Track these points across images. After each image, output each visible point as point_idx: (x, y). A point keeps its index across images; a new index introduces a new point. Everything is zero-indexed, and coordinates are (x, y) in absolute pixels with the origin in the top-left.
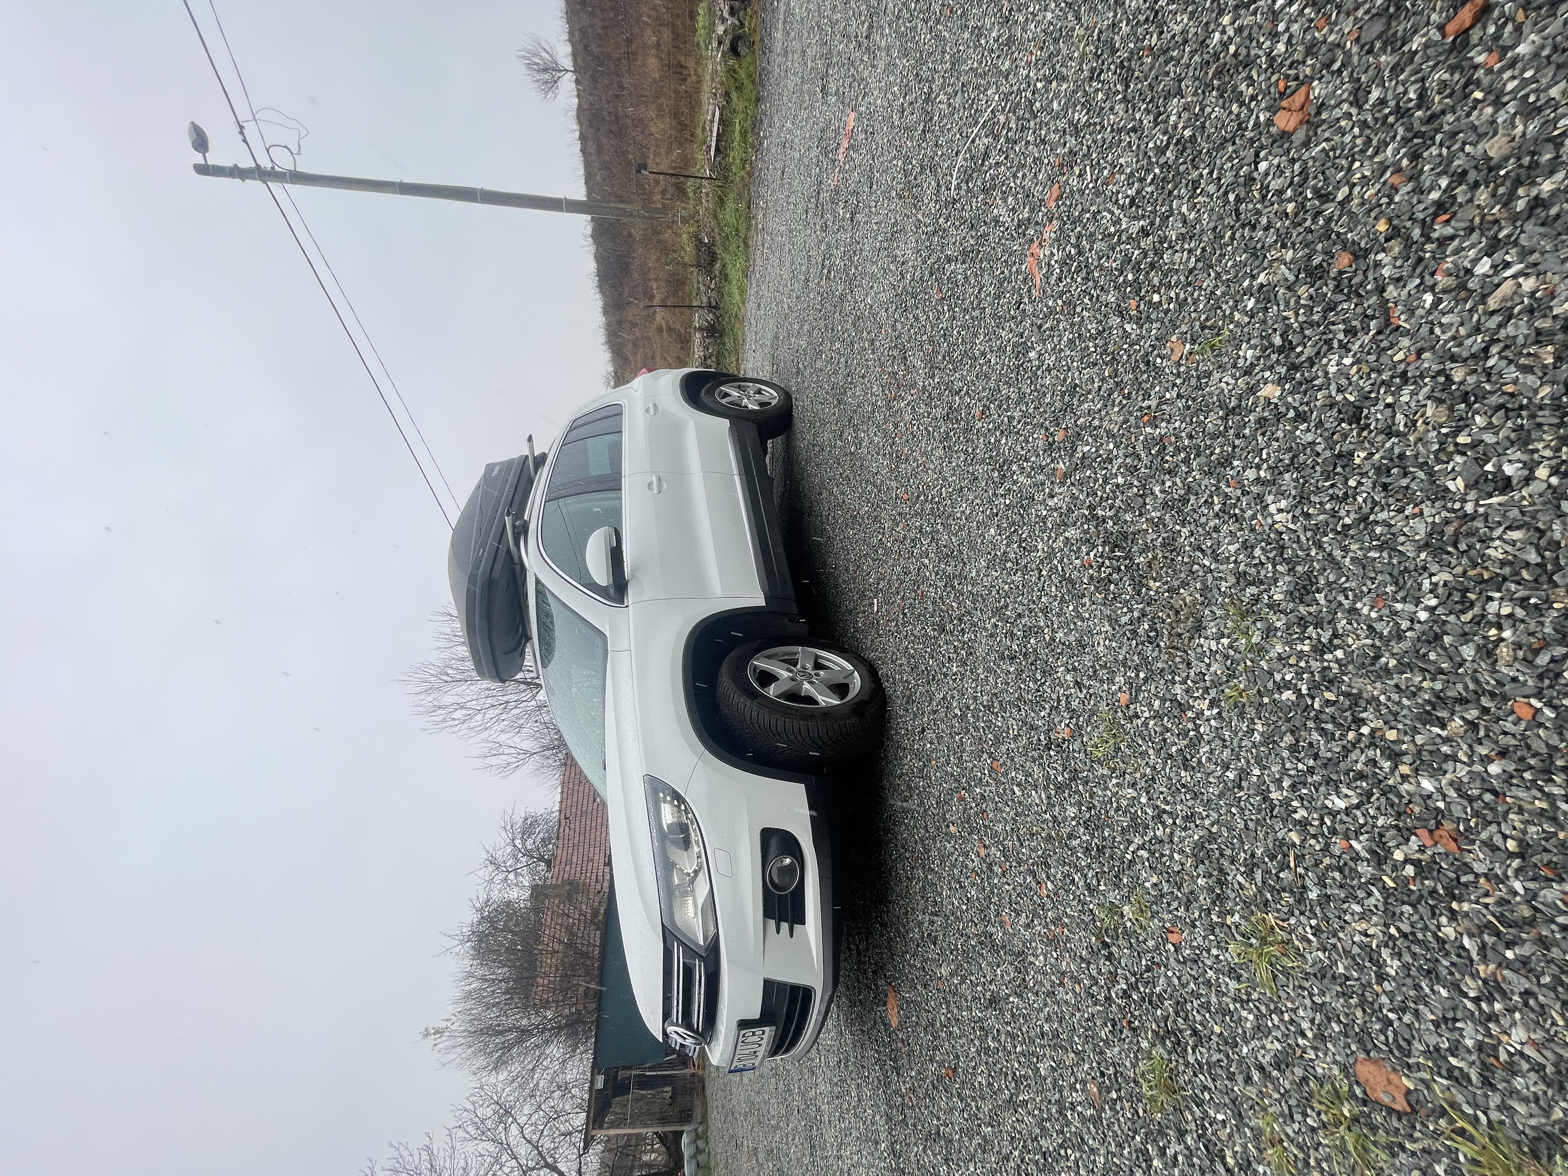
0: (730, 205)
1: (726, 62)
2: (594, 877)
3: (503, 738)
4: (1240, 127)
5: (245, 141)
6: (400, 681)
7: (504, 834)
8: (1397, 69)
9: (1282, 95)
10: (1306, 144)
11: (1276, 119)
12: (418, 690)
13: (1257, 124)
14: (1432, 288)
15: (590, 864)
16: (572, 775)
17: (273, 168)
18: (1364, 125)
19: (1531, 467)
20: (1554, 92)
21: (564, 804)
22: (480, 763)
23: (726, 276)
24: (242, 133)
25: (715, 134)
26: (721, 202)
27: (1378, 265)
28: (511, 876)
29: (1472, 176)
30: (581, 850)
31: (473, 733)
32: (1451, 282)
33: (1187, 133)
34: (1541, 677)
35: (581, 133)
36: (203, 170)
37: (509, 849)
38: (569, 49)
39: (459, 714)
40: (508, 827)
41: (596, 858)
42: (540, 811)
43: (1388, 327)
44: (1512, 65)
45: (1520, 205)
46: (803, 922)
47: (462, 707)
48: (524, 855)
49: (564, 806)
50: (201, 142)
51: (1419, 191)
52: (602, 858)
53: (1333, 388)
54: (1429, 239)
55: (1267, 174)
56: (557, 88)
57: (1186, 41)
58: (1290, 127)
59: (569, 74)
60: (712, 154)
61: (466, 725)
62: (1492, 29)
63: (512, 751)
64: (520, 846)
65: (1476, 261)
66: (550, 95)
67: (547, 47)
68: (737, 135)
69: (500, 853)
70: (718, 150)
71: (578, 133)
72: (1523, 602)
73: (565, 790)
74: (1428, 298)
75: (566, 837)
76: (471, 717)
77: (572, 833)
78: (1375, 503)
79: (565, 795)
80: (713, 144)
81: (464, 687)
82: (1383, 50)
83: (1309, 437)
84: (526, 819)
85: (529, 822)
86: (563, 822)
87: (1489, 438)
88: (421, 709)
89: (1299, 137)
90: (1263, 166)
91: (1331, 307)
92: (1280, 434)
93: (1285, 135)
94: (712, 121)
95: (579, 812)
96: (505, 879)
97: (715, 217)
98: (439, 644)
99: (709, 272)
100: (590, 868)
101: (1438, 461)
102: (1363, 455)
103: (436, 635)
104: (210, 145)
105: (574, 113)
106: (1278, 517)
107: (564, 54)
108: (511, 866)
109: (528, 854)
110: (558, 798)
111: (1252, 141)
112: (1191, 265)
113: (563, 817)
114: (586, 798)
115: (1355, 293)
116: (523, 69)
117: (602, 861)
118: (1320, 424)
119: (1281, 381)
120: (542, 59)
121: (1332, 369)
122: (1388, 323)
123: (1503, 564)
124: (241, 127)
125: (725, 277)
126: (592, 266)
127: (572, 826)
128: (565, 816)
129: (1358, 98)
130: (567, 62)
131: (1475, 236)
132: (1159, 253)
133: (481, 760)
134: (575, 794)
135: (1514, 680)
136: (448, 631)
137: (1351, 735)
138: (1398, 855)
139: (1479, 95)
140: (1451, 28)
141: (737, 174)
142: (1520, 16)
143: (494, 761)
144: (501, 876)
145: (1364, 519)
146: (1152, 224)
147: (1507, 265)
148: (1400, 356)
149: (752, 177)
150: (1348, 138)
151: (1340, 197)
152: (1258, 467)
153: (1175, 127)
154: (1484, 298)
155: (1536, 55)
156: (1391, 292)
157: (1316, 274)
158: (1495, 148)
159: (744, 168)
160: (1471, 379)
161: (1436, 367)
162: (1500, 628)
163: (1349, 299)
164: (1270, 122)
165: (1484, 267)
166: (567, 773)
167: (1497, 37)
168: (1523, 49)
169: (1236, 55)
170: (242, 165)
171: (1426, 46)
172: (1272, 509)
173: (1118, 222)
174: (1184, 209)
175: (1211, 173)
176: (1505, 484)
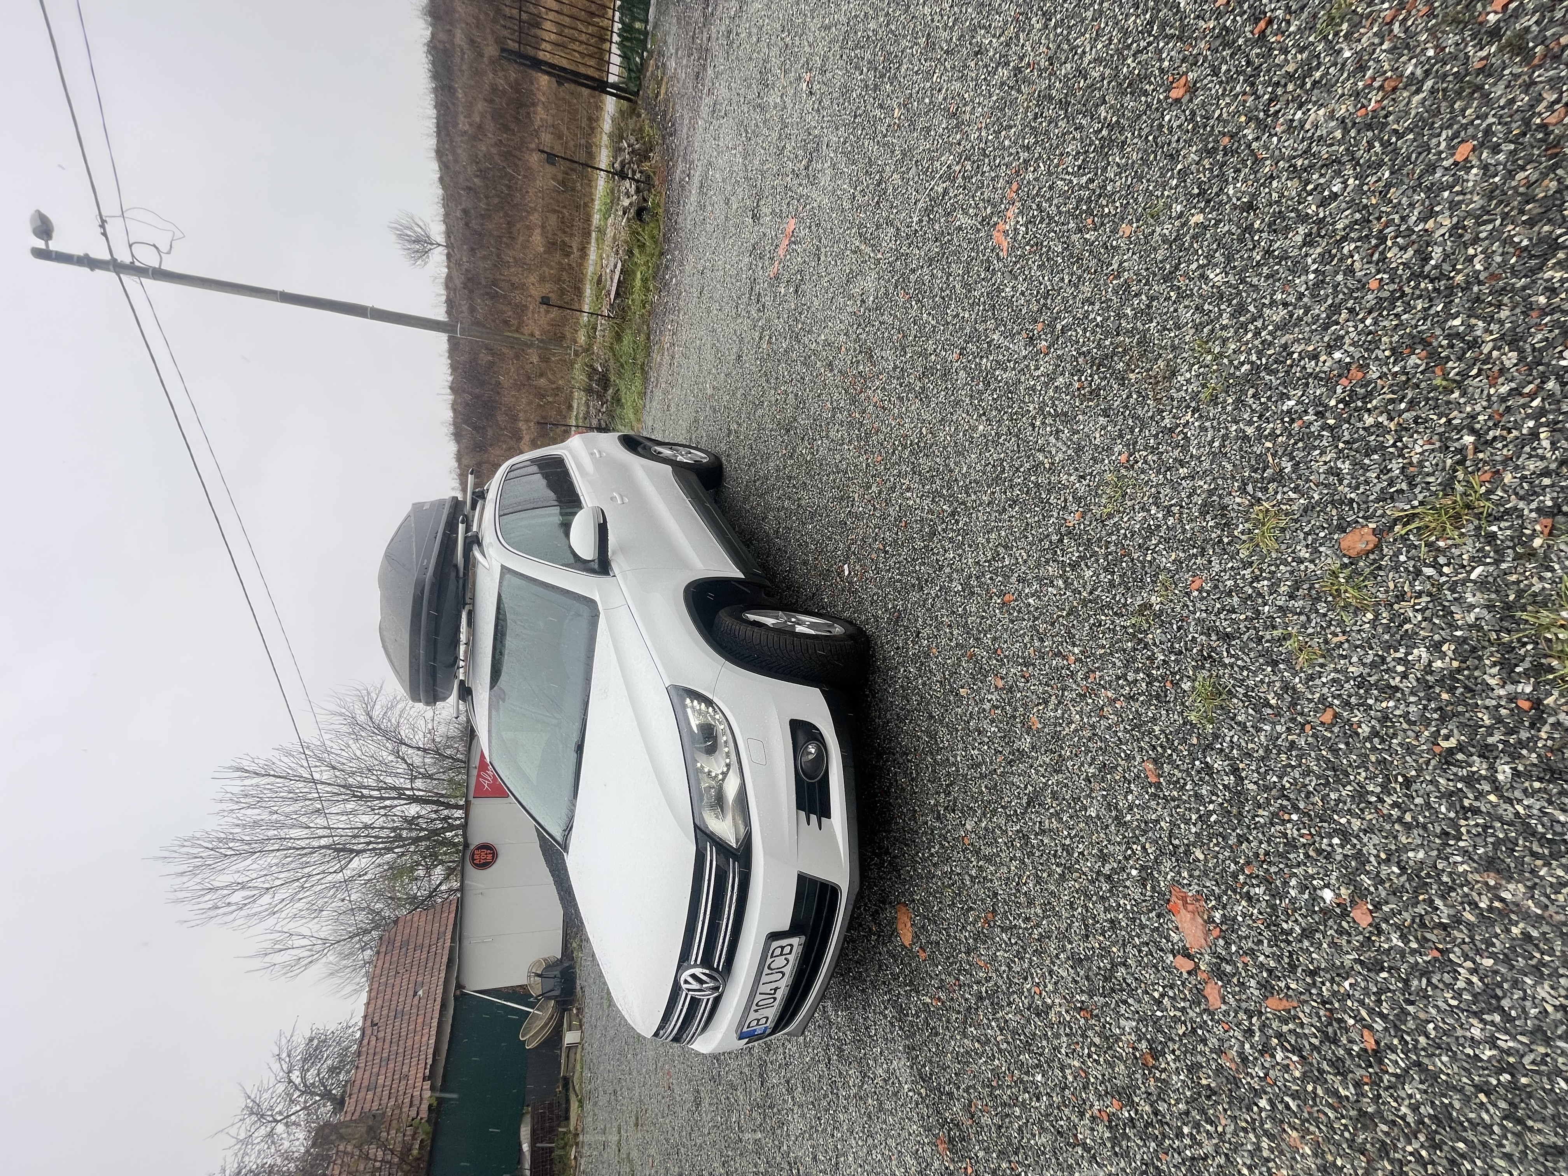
0: (627, 339)
1: (630, 227)
2: (407, 1101)
3: (292, 926)
4: (1148, 106)
5: (104, 234)
6: (156, 858)
7: (276, 1067)
8: (1232, 56)
9: (1172, 83)
10: (1191, 101)
11: (1171, 94)
12: (184, 868)
13: (1159, 101)
14: (1276, 135)
15: (403, 1082)
16: (387, 965)
17: (133, 263)
18: (1220, 83)
19: (1345, 182)
20: (1311, 39)
21: (372, 1006)
22: (257, 963)
23: (619, 400)
24: (102, 226)
25: (616, 281)
26: (618, 337)
27: (1245, 136)
28: (280, 1128)
29: (1283, 82)
30: (391, 1066)
31: (254, 920)
32: (1285, 127)
33: (1114, 119)
34: (1377, 264)
35: (448, 296)
36: (42, 254)
37: (281, 1088)
38: (442, 228)
39: (237, 897)
40: (284, 1055)
41: (413, 1072)
42: (332, 1027)
43: (1257, 161)
44: (1289, 36)
45: (1308, 86)
46: (829, 817)
47: (243, 888)
48: (303, 1093)
49: (371, 1009)
50: (44, 228)
51: (1258, 98)
52: (421, 1070)
53: (1234, 200)
54: (1269, 116)
55: (1170, 121)
56: (428, 257)
57: (1104, 79)
58: (1180, 96)
59: (441, 249)
60: (612, 297)
61: (243, 913)
62: (1275, 27)
63: (305, 942)
64: (298, 1081)
65: (1294, 114)
66: (420, 262)
67: (421, 223)
68: (638, 283)
69: (266, 1095)
70: (617, 294)
71: (444, 298)
72: (1360, 239)
73: (375, 986)
74: (1275, 139)
75: (371, 1051)
76: (254, 899)
77: (380, 1044)
78: (1271, 241)
79: (373, 994)
80: (614, 289)
81: (249, 861)
82: (1224, 50)
83: (1226, 228)
84: (311, 1040)
85: (315, 1042)
86: (368, 1032)
87: (1322, 181)
88: (183, 894)
89: (1185, 100)
90: (1167, 118)
91: (1224, 164)
92: (1208, 236)
93: (1178, 101)
94: (613, 271)
95: (392, 1014)
96: (271, 1134)
97: (611, 349)
98: (224, 806)
99: (600, 397)
100: (402, 1088)
101: (1299, 203)
102: (1258, 222)
103: (219, 796)
104: (54, 235)
105: (443, 280)
106: (1216, 280)
107: (437, 231)
108: (280, 1113)
109: (308, 1090)
110: (364, 997)
111: (1157, 109)
112: (1129, 182)
113: (369, 1023)
114: (403, 993)
115: (1234, 152)
116: (394, 238)
117: (420, 1075)
118: (1230, 221)
119: (1202, 211)
120: (415, 232)
121: (1231, 192)
122: (1256, 159)
123: (1344, 229)
124: (103, 224)
125: (617, 400)
126: (449, 415)
127: (381, 1035)
128: (371, 1022)
129: (1215, 72)
130: (441, 239)
131: (1291, 105)
132: (1104, 187)
133: (260, 959)
134: (389, 990)
135: (1366, 274)
136: (236, 790)
137: (1289, 362)
138: (1333, 403)
139: (1276, 52)
140: (1256, 31)
141: (636, 313)
142: (1288, 17)
143: (278, 958)
144: (263, 1131)
145: (1267, 252)
146: (1096, 174)
147: (1309, 110)
148: (1267, 169)
149: (651, 313)
150: (1213, 91)
151: (1216, 115)
152: (1197, 260)
153: (1105, 118)
154: (1302, 127)
155: (1299, 29)
156: (1255, 145)
157: (1211, 153)
158: (1290, 68)
159: (644, 307)
160: (1306, 162)
161: (1287, 165)
162: (1352, 257)
163: (1233, 156)
164: (1167, 98)
165: (1299, 114)
166: (380, 963)
167: (1279, 29)
168: (1292, 29)
169: (1138, 75)
170: (94, 255)
171: (1246, 41)
172: (1212, 276)
173: (1071, 181)
174: (1117, 159)
175: (1133, 134)
176: (1335, 196)
